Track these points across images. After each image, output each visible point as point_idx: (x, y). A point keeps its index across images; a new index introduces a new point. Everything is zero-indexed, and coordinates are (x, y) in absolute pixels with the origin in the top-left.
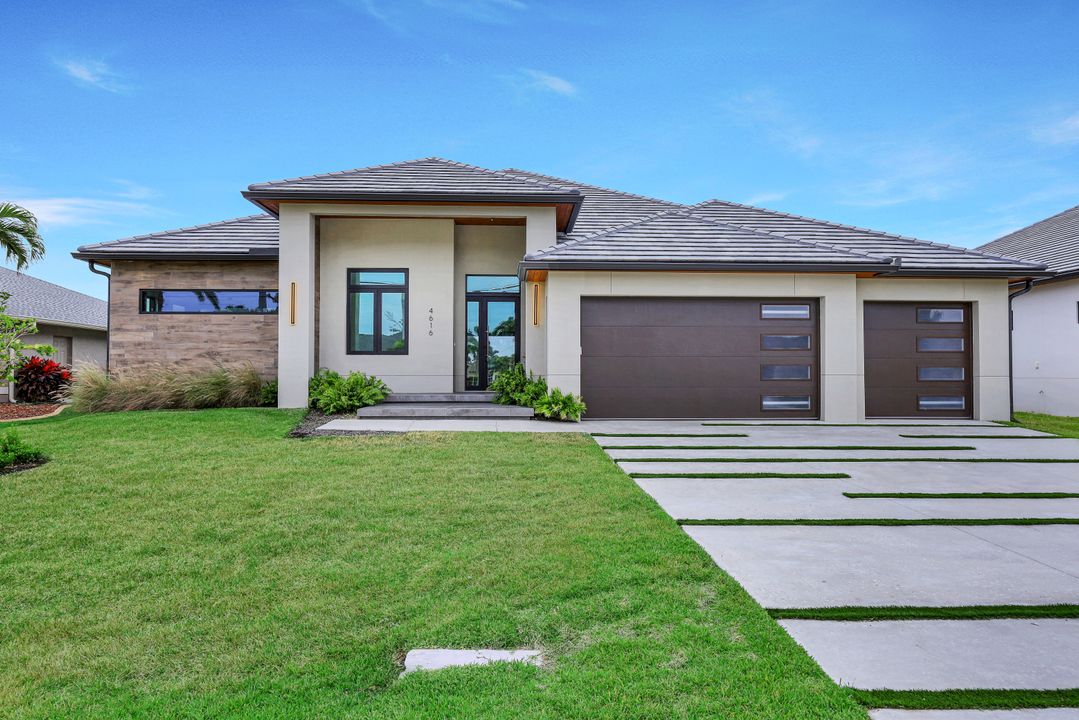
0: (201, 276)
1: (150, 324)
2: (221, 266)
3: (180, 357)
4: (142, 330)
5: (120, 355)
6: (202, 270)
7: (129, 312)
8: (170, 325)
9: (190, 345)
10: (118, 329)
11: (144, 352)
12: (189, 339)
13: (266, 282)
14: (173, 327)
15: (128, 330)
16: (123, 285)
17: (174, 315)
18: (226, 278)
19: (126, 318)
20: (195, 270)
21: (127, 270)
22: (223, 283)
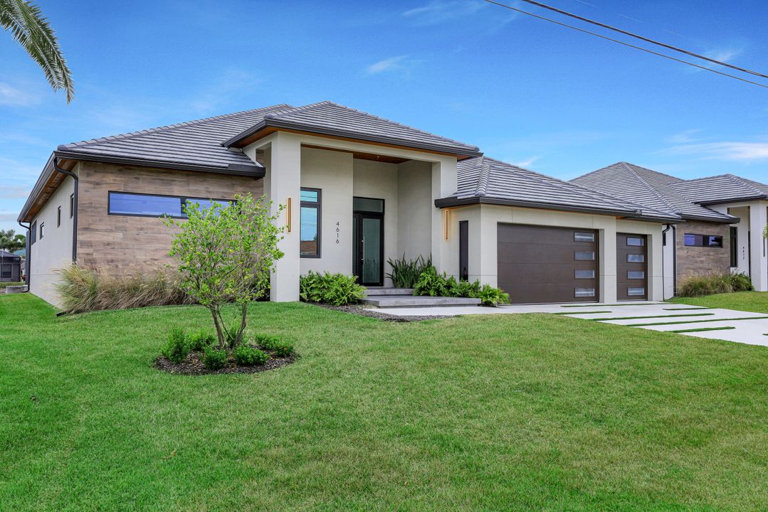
0: (170, 183)
1: (120, 225)
2: (187, 175)
3: (148, 258)
4: (111, 231)
5: (88, 254)
6: (170, 178)
7: (98, 212)
8: (139, 227)
9: (157, 246)
10: (86, 229)
11: (113, 251)
12: (158, 240)
13: (226, 193)
14: (142, 229)
15: (97, 230)
16: (92, 186)
17: (142, 218)
18: (192, 187)
19: (94, 218)
20: (163, 177)
21: (96, 172)
22: (190, 191)
